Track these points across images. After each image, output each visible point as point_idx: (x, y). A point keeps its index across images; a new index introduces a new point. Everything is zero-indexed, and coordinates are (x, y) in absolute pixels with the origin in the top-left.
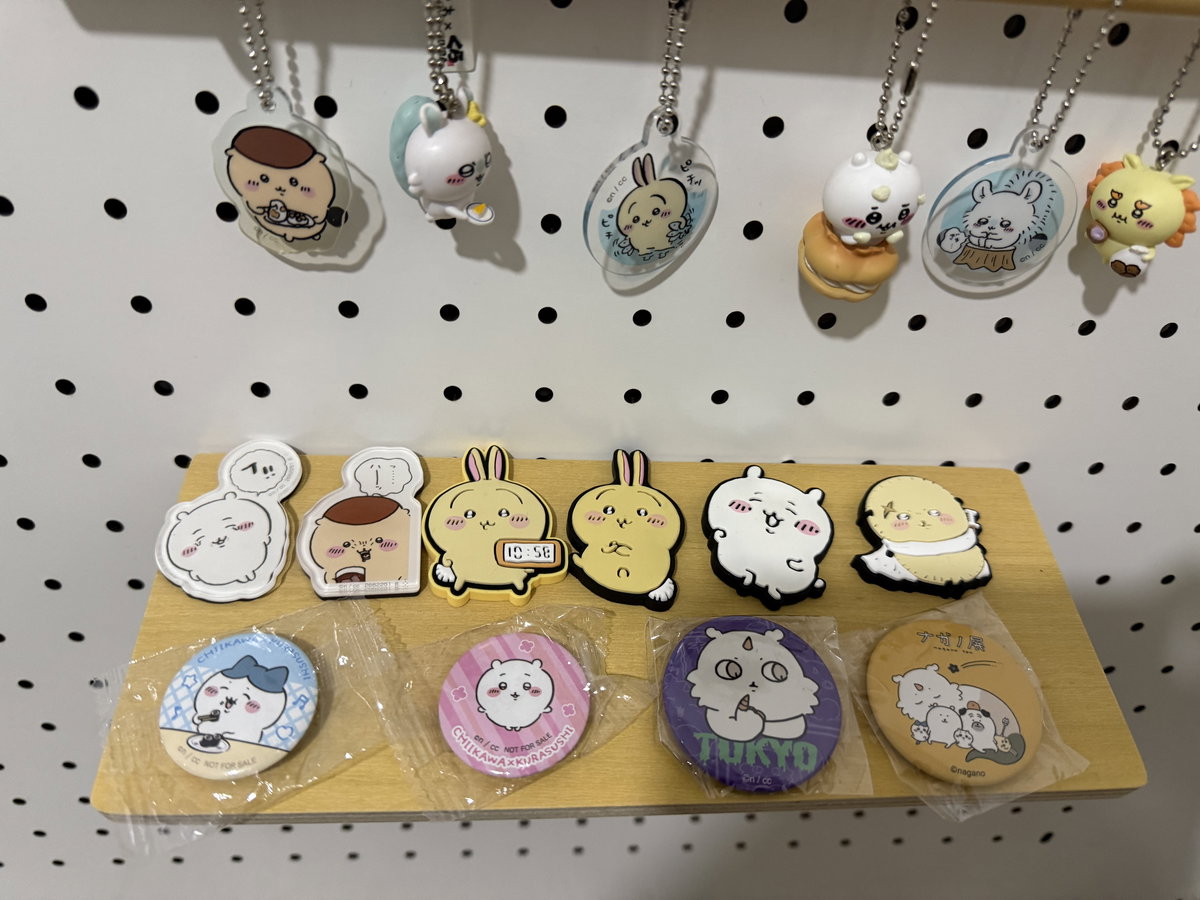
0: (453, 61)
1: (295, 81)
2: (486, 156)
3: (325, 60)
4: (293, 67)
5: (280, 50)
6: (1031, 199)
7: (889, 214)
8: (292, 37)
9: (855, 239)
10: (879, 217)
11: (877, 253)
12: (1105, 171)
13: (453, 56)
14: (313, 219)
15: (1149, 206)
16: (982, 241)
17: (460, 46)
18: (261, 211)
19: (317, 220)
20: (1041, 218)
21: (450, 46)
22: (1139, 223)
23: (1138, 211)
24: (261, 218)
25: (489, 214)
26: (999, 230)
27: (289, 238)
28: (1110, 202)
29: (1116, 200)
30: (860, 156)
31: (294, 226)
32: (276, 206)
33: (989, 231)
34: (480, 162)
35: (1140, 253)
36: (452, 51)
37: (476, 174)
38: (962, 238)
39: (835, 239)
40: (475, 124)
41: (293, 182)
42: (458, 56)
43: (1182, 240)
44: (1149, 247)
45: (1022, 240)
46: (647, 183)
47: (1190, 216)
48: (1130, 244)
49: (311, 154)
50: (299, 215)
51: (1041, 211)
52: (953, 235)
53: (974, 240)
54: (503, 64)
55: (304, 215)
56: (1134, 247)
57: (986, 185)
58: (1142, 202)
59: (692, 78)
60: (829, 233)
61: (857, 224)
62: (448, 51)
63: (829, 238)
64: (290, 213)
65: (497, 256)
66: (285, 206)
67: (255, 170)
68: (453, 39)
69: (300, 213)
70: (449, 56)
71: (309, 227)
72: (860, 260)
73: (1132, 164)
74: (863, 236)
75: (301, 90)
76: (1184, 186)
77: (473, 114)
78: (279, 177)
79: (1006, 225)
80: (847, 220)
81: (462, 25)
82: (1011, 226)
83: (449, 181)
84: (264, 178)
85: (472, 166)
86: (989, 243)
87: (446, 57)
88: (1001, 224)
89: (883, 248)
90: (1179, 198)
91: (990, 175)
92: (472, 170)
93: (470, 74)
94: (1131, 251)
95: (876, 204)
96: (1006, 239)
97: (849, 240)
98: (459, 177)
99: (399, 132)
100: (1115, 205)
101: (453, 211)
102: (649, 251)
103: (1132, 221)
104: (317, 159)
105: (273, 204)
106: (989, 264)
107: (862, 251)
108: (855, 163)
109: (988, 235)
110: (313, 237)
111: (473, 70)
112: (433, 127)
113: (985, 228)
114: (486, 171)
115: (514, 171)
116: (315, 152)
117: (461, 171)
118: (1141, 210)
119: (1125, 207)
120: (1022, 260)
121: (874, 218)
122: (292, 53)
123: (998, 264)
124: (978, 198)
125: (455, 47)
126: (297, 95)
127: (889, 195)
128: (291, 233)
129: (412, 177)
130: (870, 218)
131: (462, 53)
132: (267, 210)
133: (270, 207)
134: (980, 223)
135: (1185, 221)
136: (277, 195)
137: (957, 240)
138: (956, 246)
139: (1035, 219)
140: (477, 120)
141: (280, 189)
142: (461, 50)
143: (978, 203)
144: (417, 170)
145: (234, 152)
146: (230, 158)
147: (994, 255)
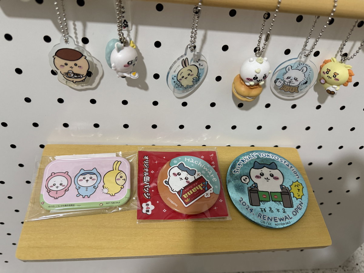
0: (125, 27)
1: (76, 33)
2: (136, 58)
3: (85, 26)
4: (75, 29)
5: (71, 23)
6: (304, 72)
7: (260, 77)
8: (75, 20)
9: (249, 84)
10: (257, 78)
11: (256, 88)
12: (326, 62)
13: (125, 26)
14: (82, 75)
15: (338, 74)
16: (288, 84)
17: (127, 23)
18: (65, 74)
19: (83, 76)
20: (307, 77)
21: (124, 23)
22: (335, 79)
23: (335, 75)
24: (65, 76)
25: (137, 75)
26: (294, 81)
27: (74, 82)
28: (326, 72)
29: (328, 72)
30: (252, 59)
31: (76, 78)
32: (70, 72)
33: (290, 81)
34: (134, 60)
35: (335, 88)
37: (133, 64)
38: (282, 82)
39: (243, 83)
40: (132, 48)
41: (76, 65)
42: (126, 26)
43: (348, 84)
44: (338, 86)
45: (301, 84)
46: (186, 66)
47: (350, 77)
48: (332, 85)
49: (81, 56)
50: (77, 75)
51: (307, 76)
52: (279, 81)
53: (286, 83)
54: (141, 28)
55: (79, 74)
56: (333, 86)
57: (290, 67)
58: (336, 73)
59: (200, 33)
60: (242, 81)
61: (251, 80)
62: (123, 24)
63: (241, 83)
64: (74, 74)
65: (140, 86)
66: (73, 72)
67: (63, 62)
68: (125, 21)
69: (78, 74)
70: (124, 26)
71: (81, 78)
72: (251, 90)
73: (334, 61)
74: (252, 83)
75: (78, 36)
76: (349, 68)
77: (132, 45)
78: (71, 63)
79: (296, 79)
80: (247, 79)
81: (128, 16)
82: (297, 80)
83: (125, 66)
84: (66, 64)
85: (132, 62)
86: (291, 84)
88: (294, 79)
89: (258, 86)
90: (347, 72)
92: (132, 63)
93: (131, 31)
94: (332, 87)
95: (256, 74)
96: (296, 83)
97: (248, 84)
98: (128, 65)
99: (108, 50)
100: (328, 73)
101: (125, 74)
102: (187, 86)
103: (333, 78)
104: (83, 57)
105: (69, 72)
106: (290, 90)
107: (252, 87)
108: (250, 61)
109: (290, 82)
110: (82, 81)
111: (131, 30)
112: (119, 50)
113: (289, 80)
115: (145, 61)
116: (82, 55)
117: (128, 63)
118: (336, 75)
119: (331, 74)
120: (301, 90)
121: (255, 78)
122: (75, 25)
123: (293, 91)
124: (287, 71)
125: (125, 23)
126: (76, 38)
127: (260, 71)
128: (75, 80)
129: (113, 65)
130: (254, 78)
131: (128, 25)
132: (67, 74)
133: (68, 73)
134: (288, 78)
135: (349, 79)
136: (70, 69)
137: (281, 83)
138: (281, 84)
139: (305, 78)
140: (133, 47)
141: (71, 67)
142: (127, 24)
143: (287, 72)
144: (114, 63)
145: (56, 57)
146: (54, 58)
147: (292, 88)
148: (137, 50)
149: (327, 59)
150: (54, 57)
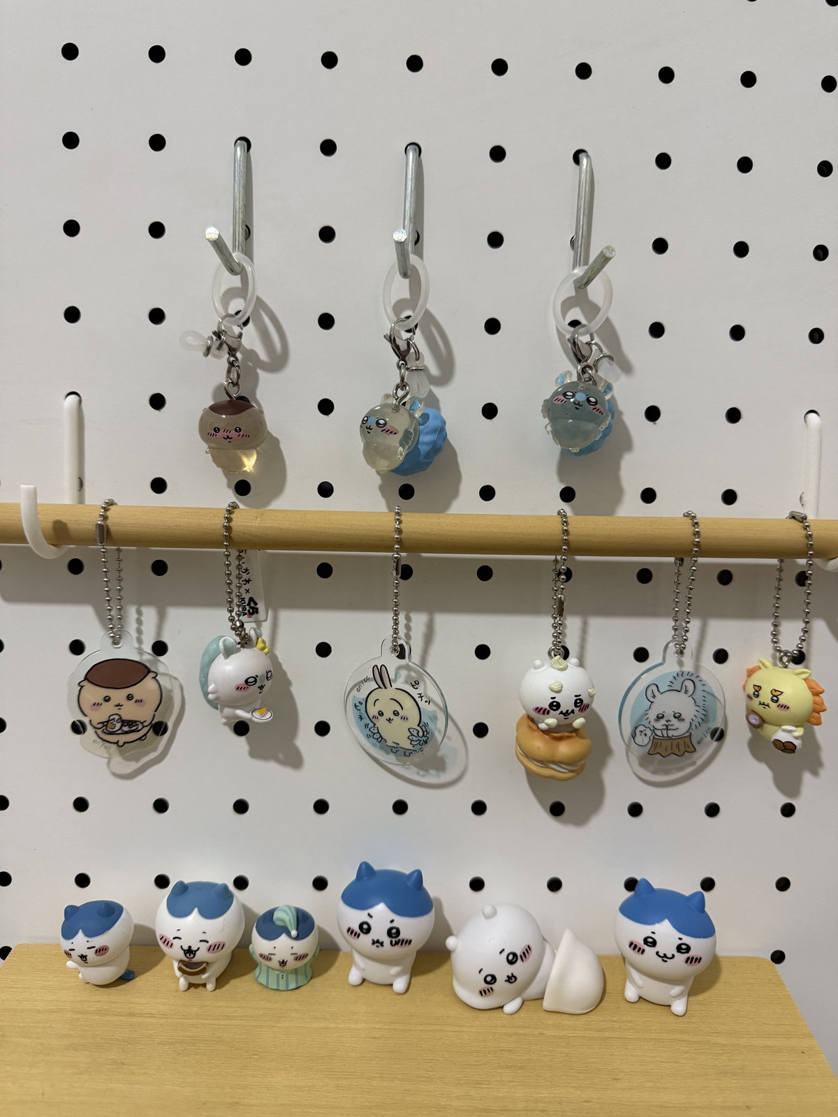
0: (251, 614)
1: (139, 631)
2: (267, 673)
3: (162, 616)
4: (139, 622)
5: (132, 612)
6: (690, 693)
7: (567, 703)
8: (141, 602)
9: (547, 724)
10: (558, 705)
11: (569, 737)
13: (251, 611)
14: (142, 723)
15: (782, 693)
16: (665, 732)
17: (256, 604)
18: (100, 726)
19: (145, 724)
20: (701, 705)
21: (249, 604)
22: (778, 706)
23: (775, 696)
24: (99, 732)
25: (269, 715)
26: (674, 721)
27: (121, 743)
28: (754, 694)
29: (757, 691)
30: (538, 662)
31: (126, 733)
32: (114, 719)
33: (667, 724)
34: (262, 675)
35: (790, 732)
36: (251, 607)
37: (258, 684)
38: (649, 733)
39: (535, 727)
40: (260, 651)
41: (130, 697)
42: (254, 611)
43: (820, 718)
45: (694, 727)
46: (386, 688)
47: (817, 698)
48: (780, 726)
49: (146, 674)
50: (130, 723)
51: (700, 702)
52: (641, 732)
53: (659, 733)
54: (286, 616)
55: (136, 722)
56: (784, 727)
57: (654, 688)
58: (776, 691)
59: (419, 621)
60: (530, 723)
61: (544, 712)
62: (248, 608)
63: (530, 727)
64: (124, 722)
65: (281, 756)
66: (121, 718)
67: (102, 692)
68: (251, 599)
69: (132, 721)
70: (249, 611)
71: (138, 732)
72: (555, 743)
73: (766, 667)
74: (551, 721)
75: (143, 637)
76: (804, 676)
77: (260, 645)
78: (118, 695)
79: (678, 717)
80: (536, 709)
81: (257, 590)
82: (681, 718)
83: (237, 689)
84: (107, 699)
85: (255, 678)
86: (671, 733)
87: (246, 612)
88: (675, 717)
90: (804, 685)
91: (653, 680)
92: (256, 681)
93: (264, 623)
94: (784, 730)
95: (554, 695)
96: (682, 728)
97: (543, 726)
98: (246, 686)
99: (206, 660)
100: (758, 696)
101: (242, 714)
103: (773, 705)
104: (150, 676)
105: (112, 718)
106: (676, 751)
107: (555, 735)
108: (536, 668)
109: (667, 726)
110: (140, 739)
111: (266, 620)
112: (228, 652)
113: (663, 722)
114: (268, 684)
115: (293, 689)
116: (149, 671)
117: (246, 681)
118: (776, 696)
119: (765, 696)
120: (699, 743)
121: (555, 706)
122: (139, 613)
123: (682, 749)
124: (652, 700)
125: (252, 605)
126: (140, 641)
127: (562, 687)
128: (123, 739)
129: (211, 688)
130: (551, 705)
131: (257, 609)
132: (105, 724)
133: (108, 721)
134: (659, 718)
135: (815, 703)
136: (115, 710)
137: (646, 735)
138: (646, 740)
139: (697, 708)
140: (263, 649)
141: (118, 705)
142: (257, 607)
143: (652, 702)
144: (215, 683)
145: (85, 683)
146: (82, 687)
147: (675, 743)
148: (272, 657)
149: (751, 666)
150: (82, 684)
